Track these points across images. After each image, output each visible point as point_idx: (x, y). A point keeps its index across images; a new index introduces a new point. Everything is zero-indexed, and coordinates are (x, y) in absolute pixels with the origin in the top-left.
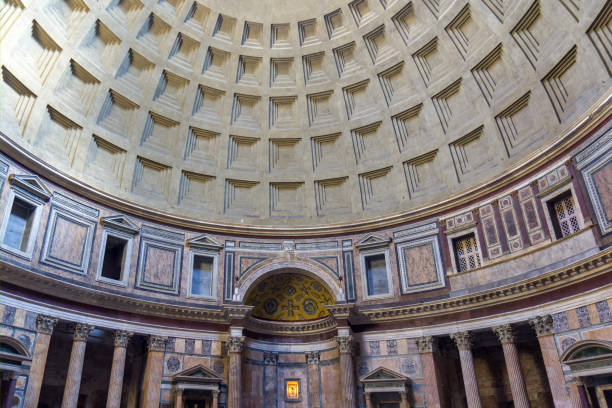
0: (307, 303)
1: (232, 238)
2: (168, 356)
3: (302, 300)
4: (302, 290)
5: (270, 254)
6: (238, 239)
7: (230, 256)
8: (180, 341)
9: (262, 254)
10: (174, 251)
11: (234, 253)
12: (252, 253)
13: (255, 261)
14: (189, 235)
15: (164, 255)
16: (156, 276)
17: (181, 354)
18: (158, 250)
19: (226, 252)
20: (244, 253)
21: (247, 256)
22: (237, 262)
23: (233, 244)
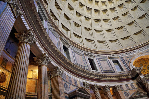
0: (148, 67)
1: (119, 54)
2: (123, 92)
3: (146, 67)
4: (145, 63)
5: (133, 55)
6: (121, 54)
7: (122, 59)
8: (123, 86)
9: (130, 56)
10: (106, 61)
11: (122, 57)
12: (127, 56)
13: (130, 58)
14: (107, 56)
15: (104, 62)
16: (106, 68)
17: (126, 90)
18: (102, 61)
19: (120, 58)
20: (125, 57)
21: (126, 57)
22: (125, 60)
23: (120, 56)
